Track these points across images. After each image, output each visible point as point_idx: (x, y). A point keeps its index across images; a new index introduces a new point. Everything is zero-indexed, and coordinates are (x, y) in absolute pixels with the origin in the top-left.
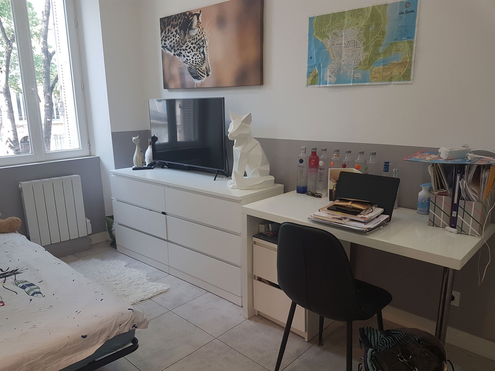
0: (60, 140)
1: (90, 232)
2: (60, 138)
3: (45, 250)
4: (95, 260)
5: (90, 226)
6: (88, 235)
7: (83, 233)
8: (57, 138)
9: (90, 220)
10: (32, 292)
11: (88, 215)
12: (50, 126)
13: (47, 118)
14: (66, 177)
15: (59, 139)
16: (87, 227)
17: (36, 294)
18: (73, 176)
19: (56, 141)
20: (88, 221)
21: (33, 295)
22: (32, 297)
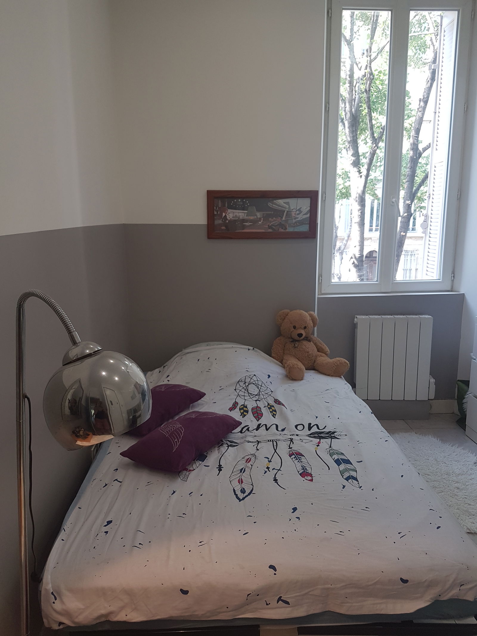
0: (411, 257)
1: (432, 396)
2: (411, 255)
3: (372, 413)
4: (433, 438)
5: (433, 387)
6: (428, 399)
7: (423, 396)
8: (408, 255)
9: (434, 380)
10: (346, 475)
11: (433, 373)
12: (403, 242)
13: (401, 232)
14: (414, 316)
15: (409, 257)
16: (429, 388)
17: (351, 480)
18: (423, 316)
19: (406, 258)
20: (433, 380)
21: (347, 479)
22: (345, 483)
